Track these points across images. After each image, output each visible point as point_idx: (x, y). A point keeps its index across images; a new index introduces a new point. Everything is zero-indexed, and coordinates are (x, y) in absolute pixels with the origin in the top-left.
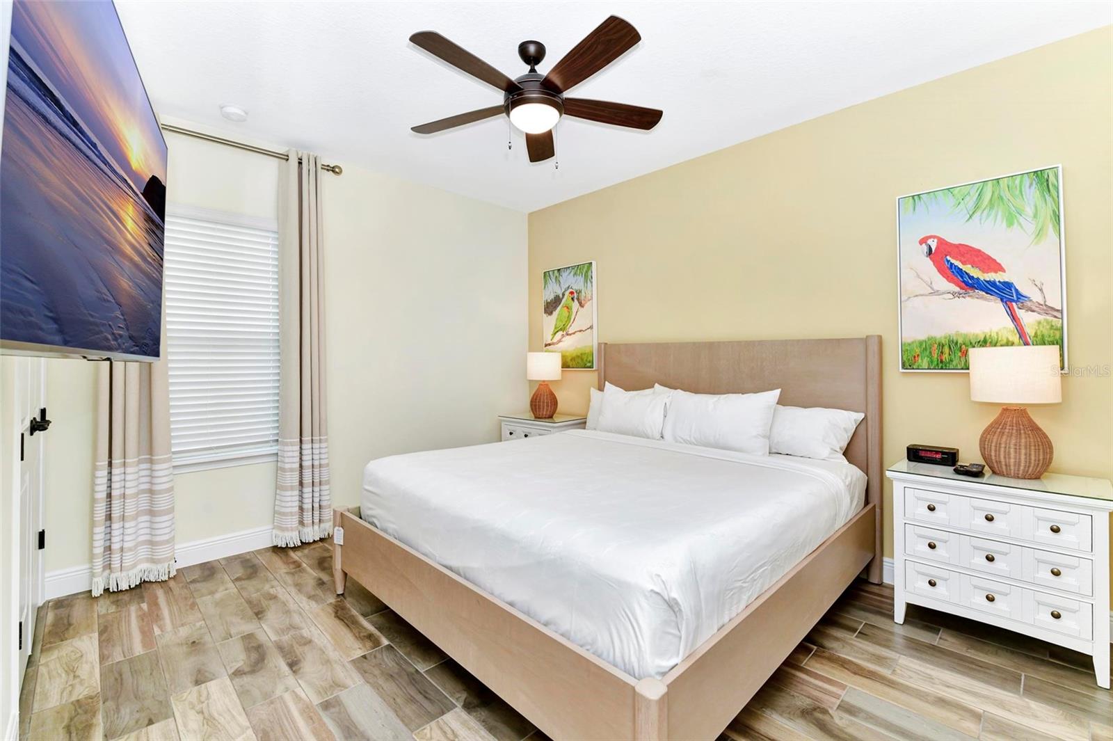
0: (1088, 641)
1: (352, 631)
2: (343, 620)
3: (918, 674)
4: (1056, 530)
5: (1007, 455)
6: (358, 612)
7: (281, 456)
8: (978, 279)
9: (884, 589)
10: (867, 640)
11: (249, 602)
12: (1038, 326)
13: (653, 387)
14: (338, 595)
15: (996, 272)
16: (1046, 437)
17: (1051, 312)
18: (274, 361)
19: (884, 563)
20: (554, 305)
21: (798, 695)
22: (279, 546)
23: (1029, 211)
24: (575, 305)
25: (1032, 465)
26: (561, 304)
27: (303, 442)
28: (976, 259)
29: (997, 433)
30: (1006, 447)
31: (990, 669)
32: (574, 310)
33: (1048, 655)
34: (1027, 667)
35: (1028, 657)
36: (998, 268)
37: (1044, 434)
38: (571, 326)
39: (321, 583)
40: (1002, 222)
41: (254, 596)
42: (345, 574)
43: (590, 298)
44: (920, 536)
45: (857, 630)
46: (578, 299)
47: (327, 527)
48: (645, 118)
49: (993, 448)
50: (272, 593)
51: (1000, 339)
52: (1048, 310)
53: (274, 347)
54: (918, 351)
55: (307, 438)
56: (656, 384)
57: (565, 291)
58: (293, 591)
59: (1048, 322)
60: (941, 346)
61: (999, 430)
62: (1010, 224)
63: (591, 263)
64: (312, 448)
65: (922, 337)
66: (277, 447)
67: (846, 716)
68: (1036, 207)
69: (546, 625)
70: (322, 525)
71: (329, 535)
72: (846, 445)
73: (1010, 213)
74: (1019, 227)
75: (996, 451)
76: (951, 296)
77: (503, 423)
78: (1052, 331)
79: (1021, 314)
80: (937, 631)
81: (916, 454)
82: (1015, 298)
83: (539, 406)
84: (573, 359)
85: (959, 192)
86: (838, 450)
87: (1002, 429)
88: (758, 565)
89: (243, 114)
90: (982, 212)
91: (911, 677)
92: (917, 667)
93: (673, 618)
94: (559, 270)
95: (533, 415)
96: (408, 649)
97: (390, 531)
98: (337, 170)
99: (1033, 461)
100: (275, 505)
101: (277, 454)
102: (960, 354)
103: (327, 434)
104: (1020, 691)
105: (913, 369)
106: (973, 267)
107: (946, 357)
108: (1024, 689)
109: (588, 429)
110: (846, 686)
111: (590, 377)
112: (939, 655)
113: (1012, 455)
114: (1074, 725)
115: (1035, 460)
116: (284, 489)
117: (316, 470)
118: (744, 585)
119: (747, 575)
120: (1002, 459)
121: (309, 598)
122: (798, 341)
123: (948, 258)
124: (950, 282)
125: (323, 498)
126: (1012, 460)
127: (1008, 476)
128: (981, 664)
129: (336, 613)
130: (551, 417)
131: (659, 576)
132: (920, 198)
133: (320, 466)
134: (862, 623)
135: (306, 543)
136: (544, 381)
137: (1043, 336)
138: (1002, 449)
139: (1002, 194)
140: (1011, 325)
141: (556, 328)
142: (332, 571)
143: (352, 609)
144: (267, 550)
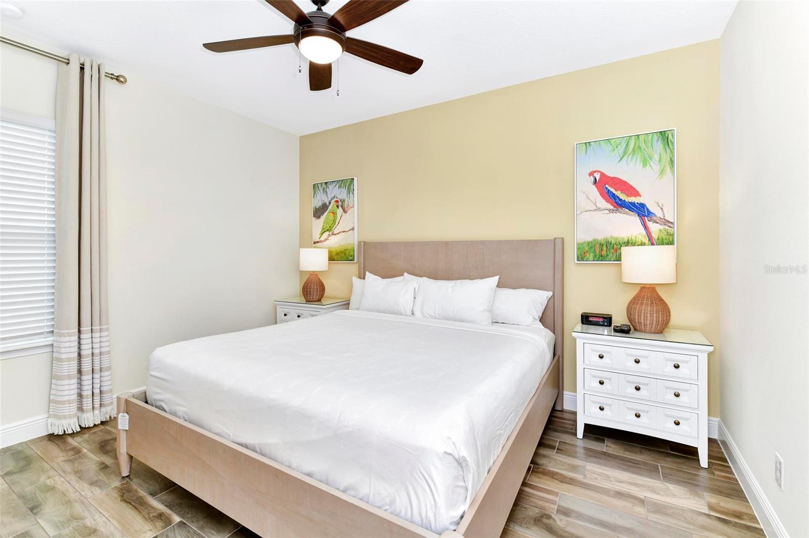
0: (695, 438)
1: (141, 513)
2: (130, 503)
3: (600, 475)
4: (677, 367)
5: (645, 318)
6: (146, 492)
7: (57, 347)
8: (624, 200)
9: (564, 413)
10: (562, 454)
11: (22, 497)
12: (660, 232)
13: (403, 275)
14: (123, 477)
15: (635, 197)
16: (667, 305)
17: (667, 224)
18: (49, 255)
19: (564, 395)
20: (322, 211)
21: (528, 506)
22: (56, 434)
23: (656, 157)
24: (340, 210)
25: (660, 324)
26: (328, 211)
27: (82, 332)
28: (624, 188)
29: (639, 304)
30: (644, 313)
31: (640, 464)
32: (339, 215)
33: (669, 449)
34: (660, 460)
35: (659, 452)
36: (637, 194)
37: (665, 303)
38: (336, 228)
39: (104, 467)
40: (640, 164)
41: (29, 489)
42: (131, 457)
43: (352, 206)
44: (594, 376)
45: (555, 447)
46: (342, 207)
47: (110, 411)
48: (409, 64)
49: (637, 314)
50: (49, 483)
51: (637, 241)
52: (666, 222)
53: (49, 241)
54: (587, 248)
55: (86, 328)
56: (405, 273)
57: (332, 199)
58: (73, 478)
59: (665, 230)
60: (602, 245)
61: (640, 301)
62: (645, 165)
63: (353, 179)
64: (92, 337)
65: (590, 239)
66: (52, 338)
67: (563, 517)
68: (660, 154)
69: (344, 491)
70: (103, 409)
71: (110, 417)
72: (541, 315)
73: (645, 158)
74: (650, 168)
75: (638, 315)
76: (608, 212)
77: (278, 307)
78: (668, 236)
79: (650, 224)
80: (603, 441)
81: (586, 319)
82: (647, 215)
83: (310, 291)
84: (338, 254)
85: (614, 142)
86: (537, 318)
87: (642, 300)
88: (508, 415)
89: (18, 11)
90: (628, 157)
91: (596, 479)
92: (598, 470)
93: (462, 473)
94: (326, 183)
95: (304, 299)
96: (202, 523)
97: (180, 414)
98: (122, 79)
99: (660, 322)
100: (50, 395)
101: (53, 344)
102: (613, 251)
103: (107, 324)
104: (660, 478)
105: (584, 261)
106: (621, 193)
107: (604, 252)
108: (663, 476)
109: (351, 309)
110: (558, 493)
111: (352, 268)
112: (608, 458)
113: (649, 318)
114: (696, 497)
115: (662, 321)
116: (60, 378)
117: (97, 359)
118: (502, 432)
119: (502, 424)
120: (642, 321)
121: (91, 484)
122: (509, 241)
123: (607, 186)
124: (607, 202)
125: (103, 384)
126: (648, 321)
127: (645, 332)
128: (634, 462)
129: (122, 496)
130: (319, 300)
131: (450, 438)
132: (590, 145)
133: (101, 354)
134: (557, 441)
135: (85, 428)
136: (314, 272)
137: (662, 239)
138: (643, 315)
139: (640, 145)
140: (644, 232)
141: (323, 229)
142: (116, 454)
143: (139, 490)
144: (41, 439)
